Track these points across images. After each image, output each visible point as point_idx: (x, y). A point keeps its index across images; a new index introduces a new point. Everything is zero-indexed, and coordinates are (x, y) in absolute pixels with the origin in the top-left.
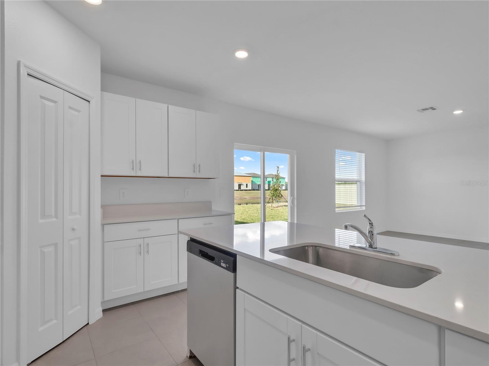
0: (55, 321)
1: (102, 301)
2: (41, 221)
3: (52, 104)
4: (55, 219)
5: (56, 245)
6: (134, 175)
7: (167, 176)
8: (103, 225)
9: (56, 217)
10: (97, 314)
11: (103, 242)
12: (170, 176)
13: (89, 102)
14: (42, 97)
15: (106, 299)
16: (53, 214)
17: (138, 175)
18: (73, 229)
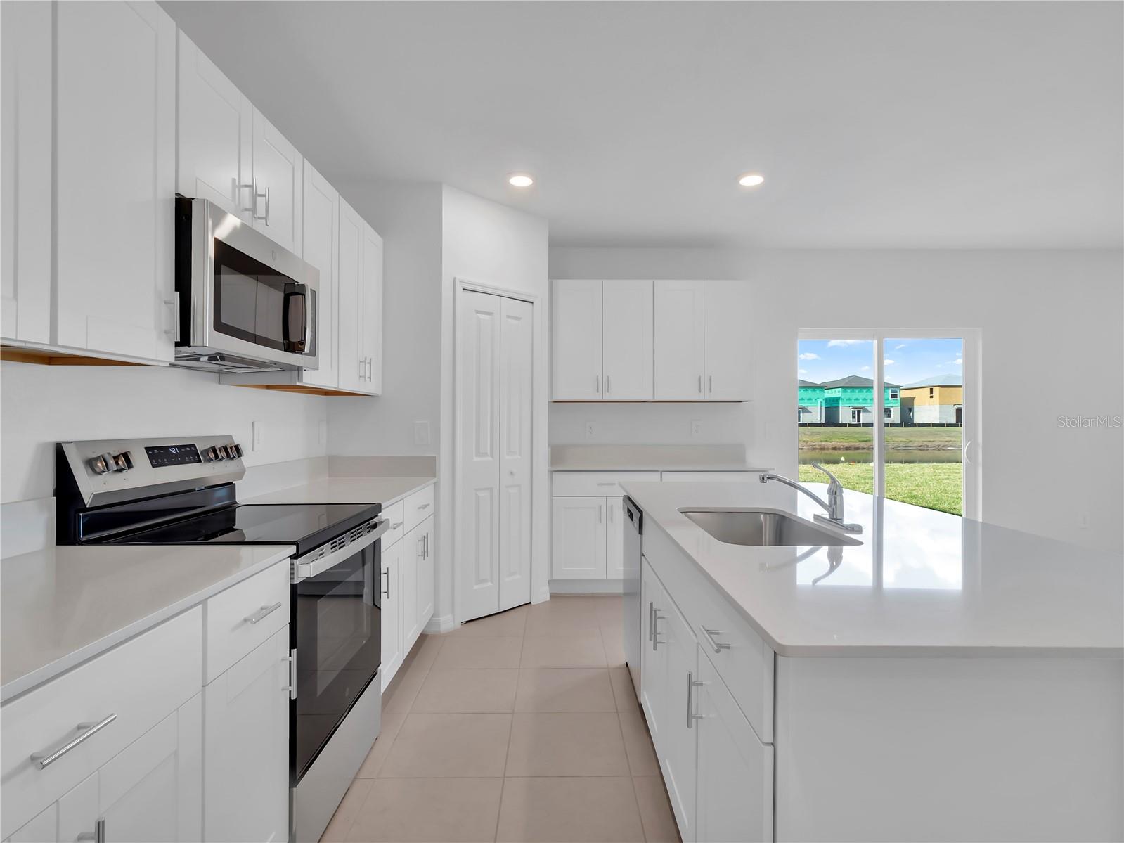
0: (490, 584)
1: (549, 579)
2: (476, 459)
3: (487, 317)
4: (491, 459)
5: (491, 489)
6: (601, 399)
7: (651, 399)
8: (551, 472)
9: (492, 455)
10: (541, 595)
11: (552, 497)
12: (656, 399)
13: (532, 303)
14: (478, 312)
15: (555, 577)
16: (489, 453)
17: (605, 399)
18: (512, 473)
